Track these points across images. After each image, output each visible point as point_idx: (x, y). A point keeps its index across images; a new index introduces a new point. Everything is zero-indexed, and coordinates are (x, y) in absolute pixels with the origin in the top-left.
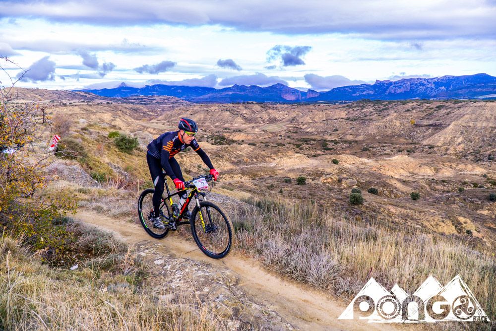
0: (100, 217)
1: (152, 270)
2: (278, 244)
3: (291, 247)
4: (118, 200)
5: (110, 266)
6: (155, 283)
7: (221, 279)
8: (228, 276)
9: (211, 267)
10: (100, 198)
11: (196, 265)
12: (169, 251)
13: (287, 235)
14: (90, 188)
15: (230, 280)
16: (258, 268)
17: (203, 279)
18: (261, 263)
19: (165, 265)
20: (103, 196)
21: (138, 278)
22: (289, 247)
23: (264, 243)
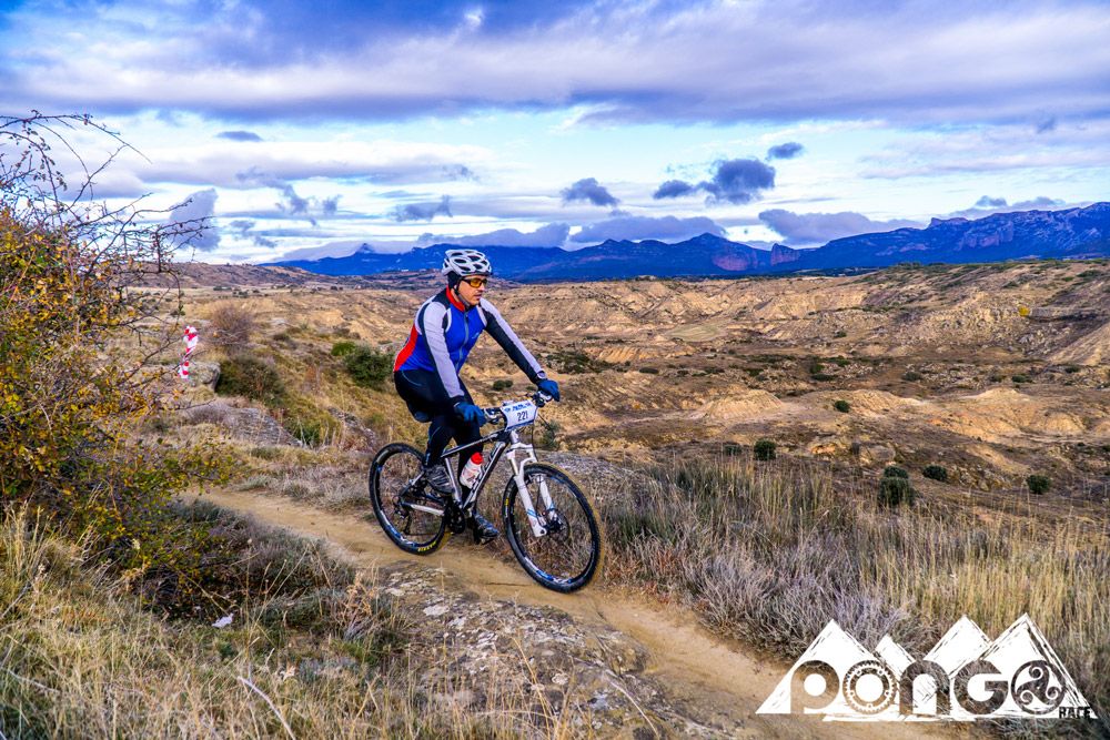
0: (299, 509)
1: (418, 629)
2: (742, 570)
3: (777, 574)
4: (343, 474)
5: (313, 618)
6: (426, 662)
7: (598, 654)
8: (614, 647)
9: (571, 622)
10: (300, 469)
11: (529, 617)
12: (462, 587)
13: (763, 548)
14: (279, 446)
15: (620, 659)
16: (691, 628)
17: (550, 653)
18: (699, 615)
19: (452, 618)
20: (310, 466)
21: (381, 649)
22: (770, 574)
23: (705, 566)
